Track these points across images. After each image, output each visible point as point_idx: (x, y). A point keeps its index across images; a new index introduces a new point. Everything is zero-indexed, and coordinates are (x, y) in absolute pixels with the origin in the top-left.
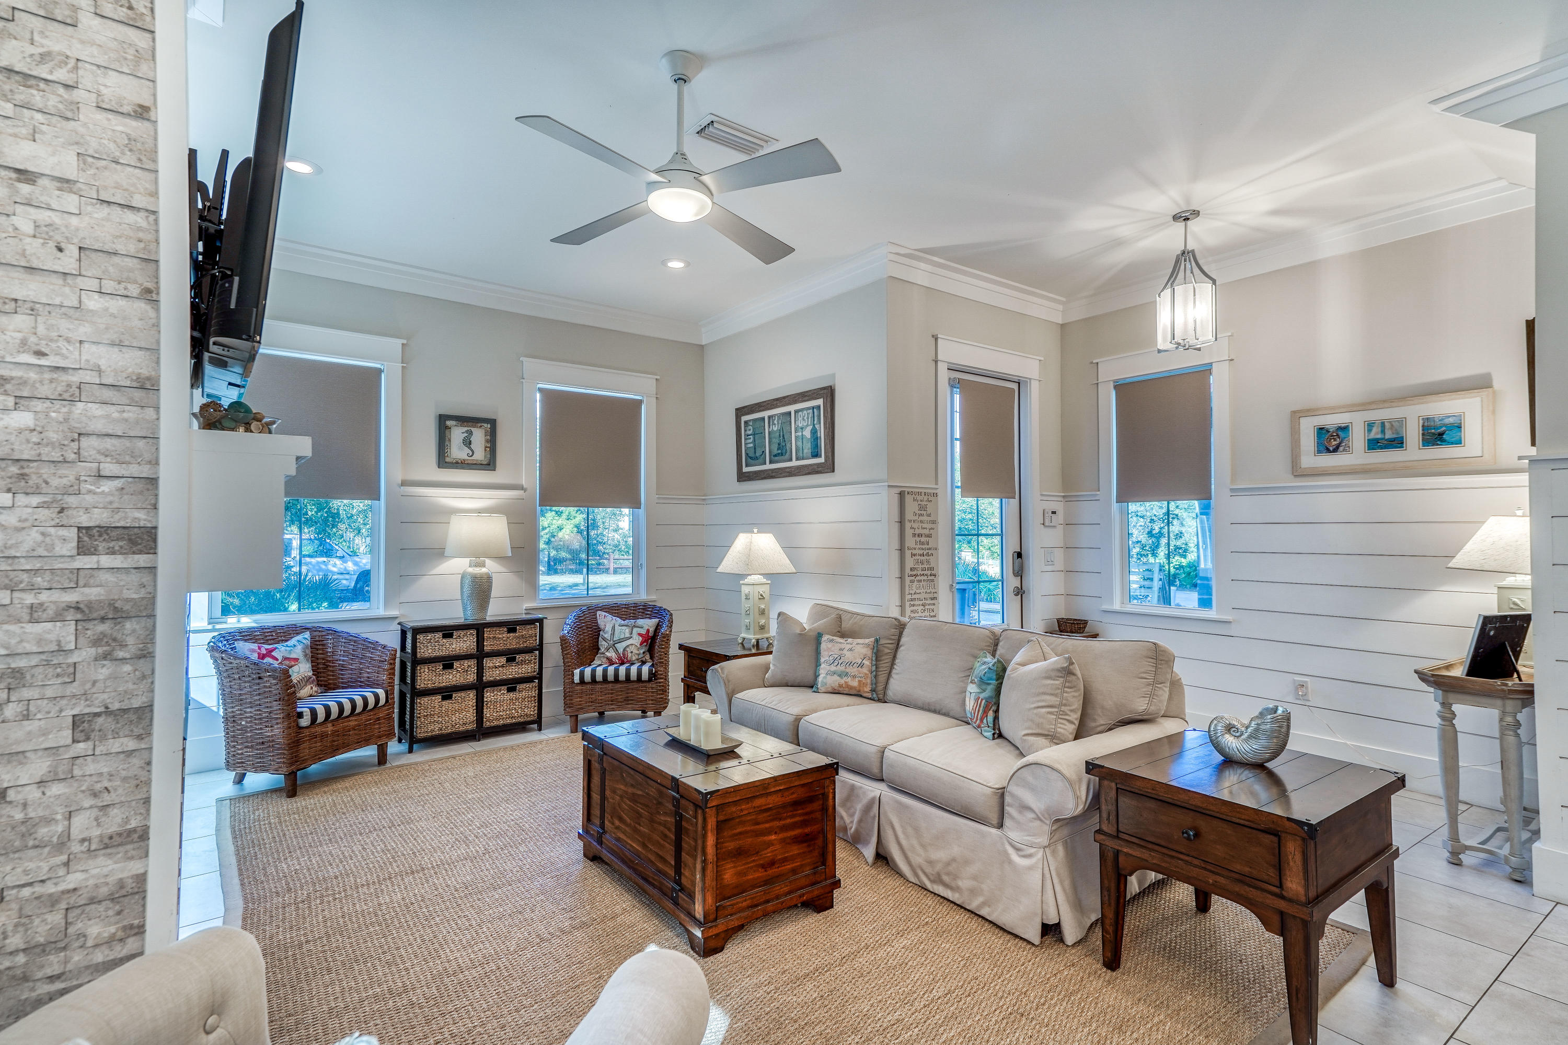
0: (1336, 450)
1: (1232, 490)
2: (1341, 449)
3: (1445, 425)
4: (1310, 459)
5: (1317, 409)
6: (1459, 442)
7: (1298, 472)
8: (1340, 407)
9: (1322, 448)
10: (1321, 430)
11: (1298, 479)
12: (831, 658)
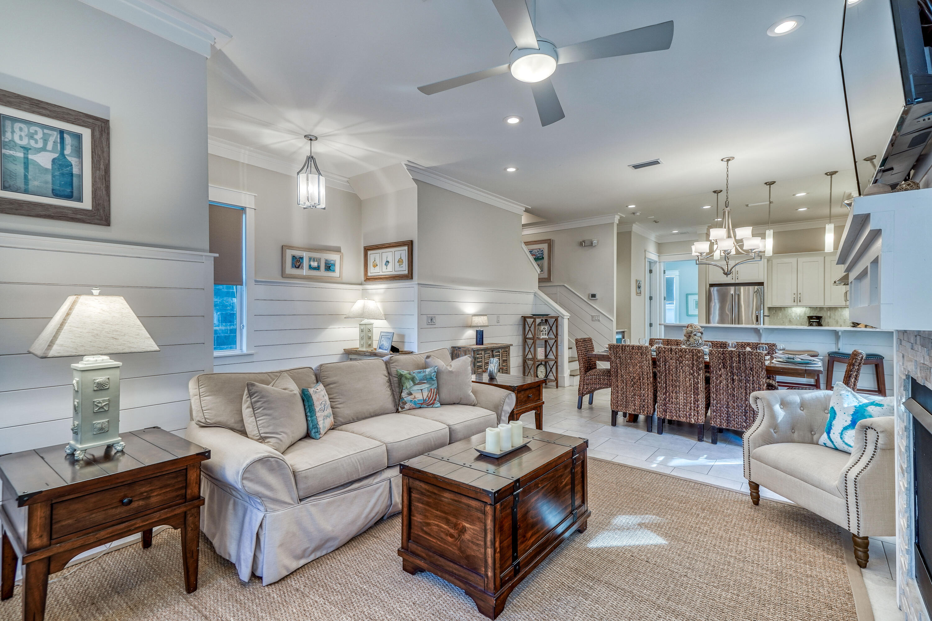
0: (298, 267)
1: (256, 281)
2: (300, 267)
3: (331, 263)
4: (289, 270)
5: (293, 247)
6: (334, 271)
7: (283, 274)
8: (301, 248)
9: (294, 265)
10: (294, 257)
11: (284, 279)
12: (323, 406)
